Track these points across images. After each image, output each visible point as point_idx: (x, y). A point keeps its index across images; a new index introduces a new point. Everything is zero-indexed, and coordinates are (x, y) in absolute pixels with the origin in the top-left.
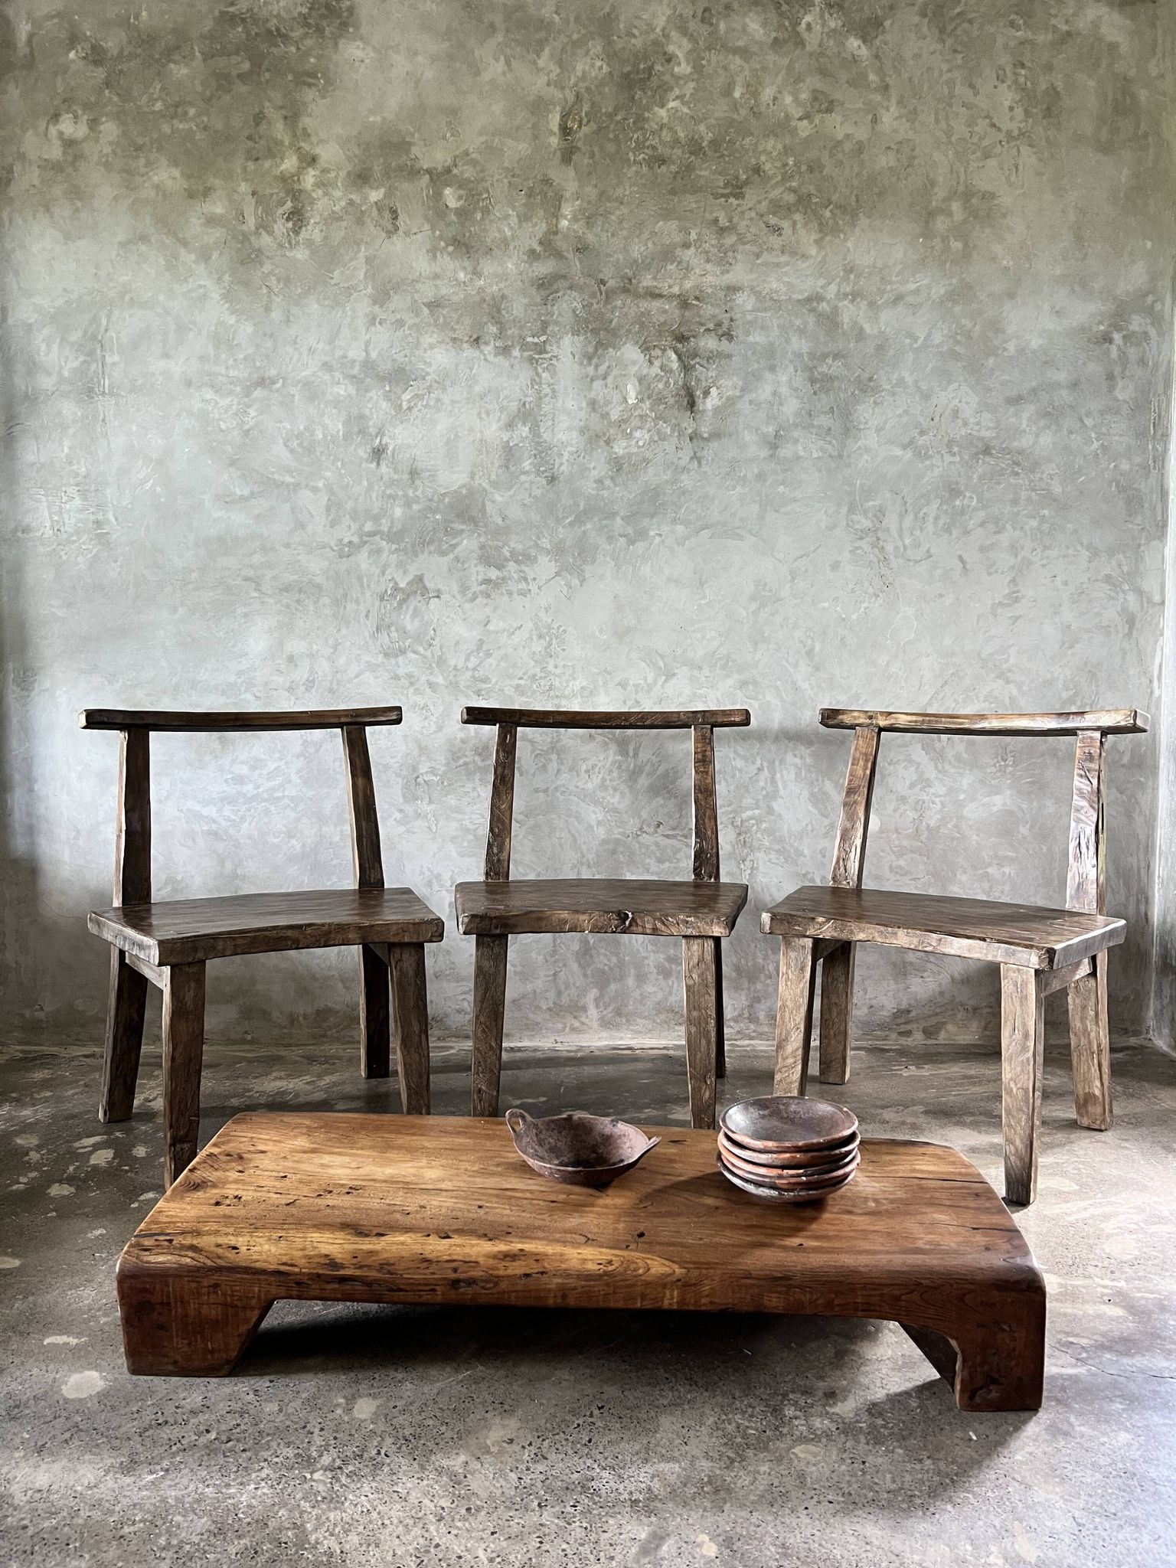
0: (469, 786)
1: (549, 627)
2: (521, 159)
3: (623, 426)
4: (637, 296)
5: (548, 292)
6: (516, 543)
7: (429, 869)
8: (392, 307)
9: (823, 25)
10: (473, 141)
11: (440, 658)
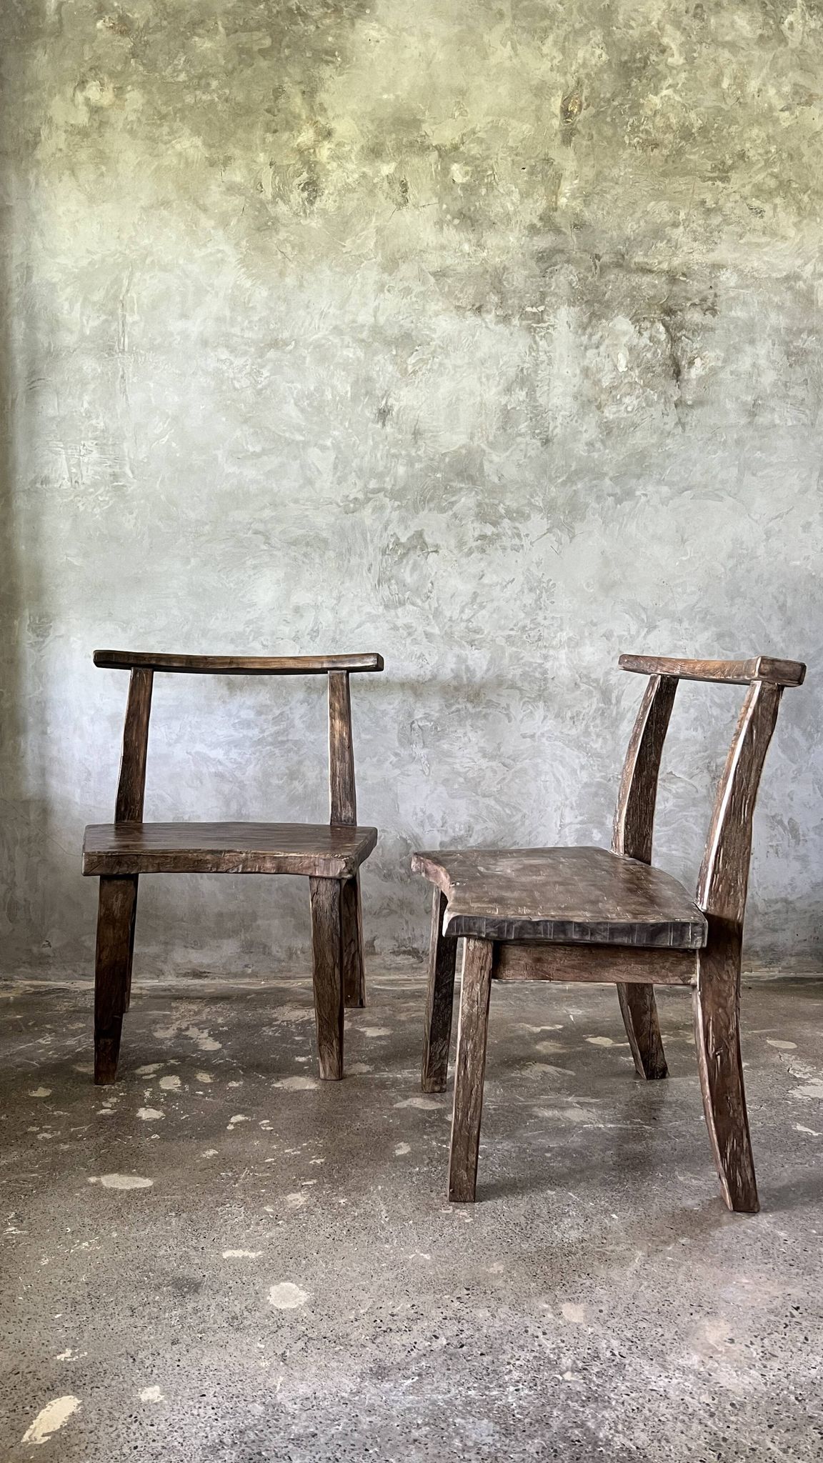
0: (460, 732)
1: (540, 581)
2: (524, 139)
3: (614, 393)
4: (629, 271)
5: (546, 265)
6: (511, 501)
7: (422, 810)
8: (400, 275)
9: (804, 25)
10: (480, 122)
11: (436, 609)
